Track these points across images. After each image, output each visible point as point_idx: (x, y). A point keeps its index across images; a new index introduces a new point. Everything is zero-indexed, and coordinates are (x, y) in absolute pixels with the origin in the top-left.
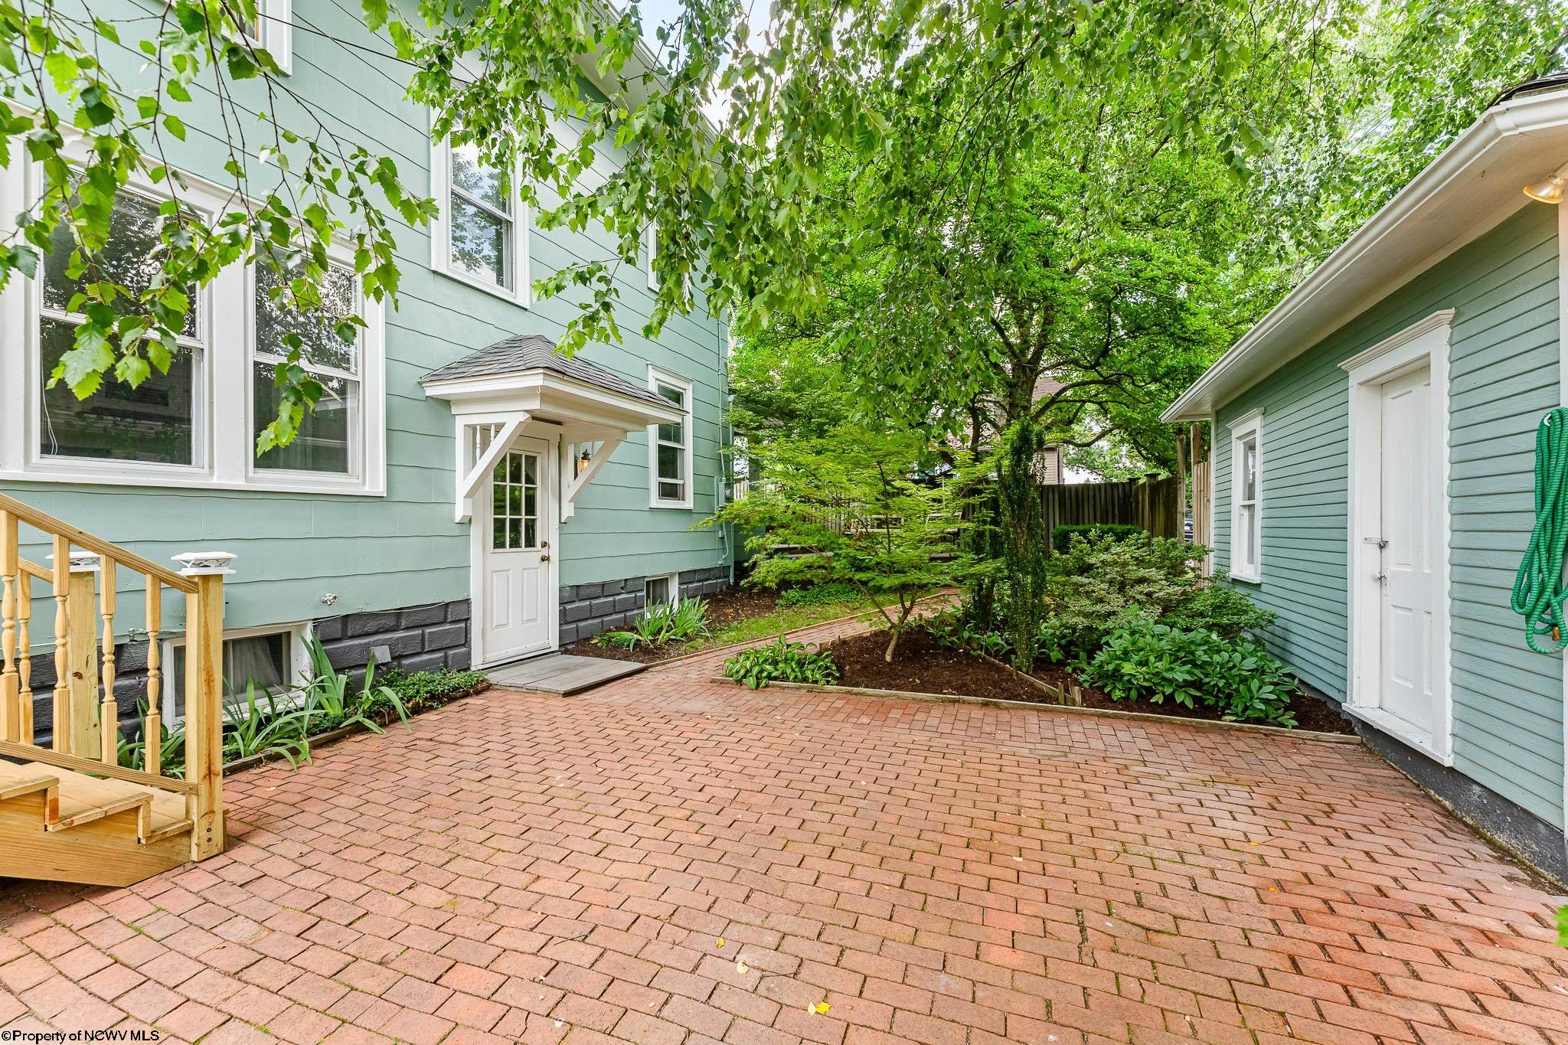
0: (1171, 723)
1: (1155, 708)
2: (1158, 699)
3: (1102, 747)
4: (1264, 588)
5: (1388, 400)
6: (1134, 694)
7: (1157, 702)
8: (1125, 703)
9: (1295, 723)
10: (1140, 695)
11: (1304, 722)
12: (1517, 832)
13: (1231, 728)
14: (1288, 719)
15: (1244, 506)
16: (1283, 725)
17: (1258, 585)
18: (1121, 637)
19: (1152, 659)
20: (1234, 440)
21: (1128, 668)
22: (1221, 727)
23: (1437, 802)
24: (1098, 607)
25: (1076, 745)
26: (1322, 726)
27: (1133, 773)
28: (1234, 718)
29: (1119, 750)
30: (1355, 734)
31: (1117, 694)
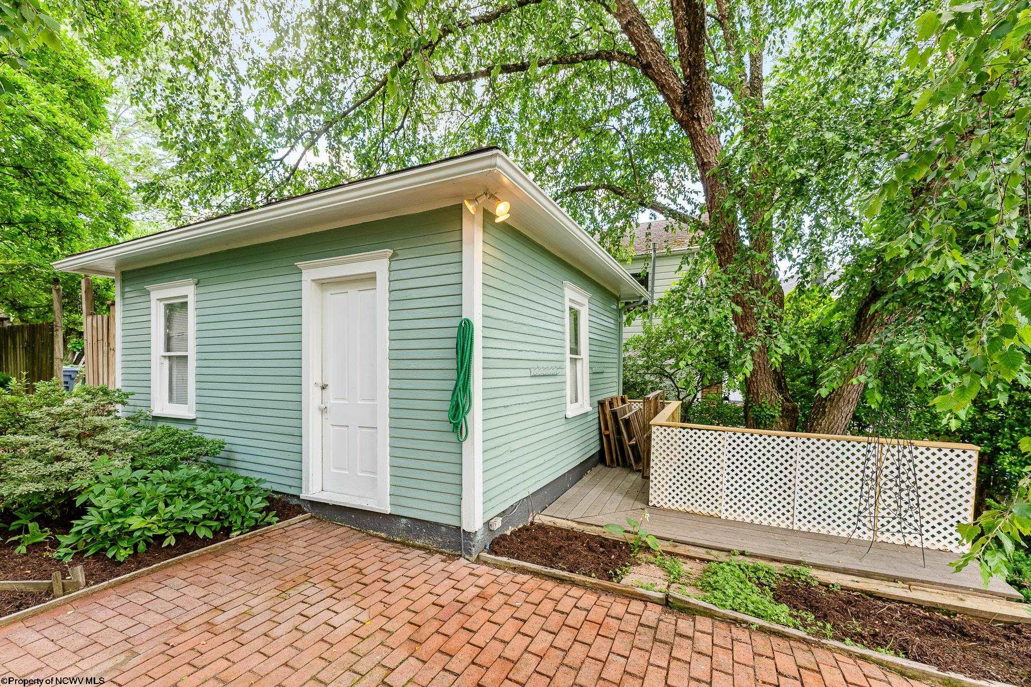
0: (190, 559)
1: (171, 552)
2: (171, 541)
3: (159, 619)
4: (198, 422)
5: (328, 294)
6: (142, 547)
7: (169, 545)
8: (136, 560)
9: (277, 519)
10: (148, 544)
11: (282, 516)
12: (429, 535)
13: (237, 541)
14: (272, 518)
15: (165, 357)
16: (269, 524)
17: (194, 420)
18: (103, 492)
19: (161, 505)
20: (153, 303)
21: (136, 522)
22: (230, 544)
23: (376, 536)
24: (57, 466)
25: (131, 633)
26: (288, 515)
27: (226, 626)
28: (239, 532)
29: (179, 611)
30: (306, 513)
31: (123, 555)
